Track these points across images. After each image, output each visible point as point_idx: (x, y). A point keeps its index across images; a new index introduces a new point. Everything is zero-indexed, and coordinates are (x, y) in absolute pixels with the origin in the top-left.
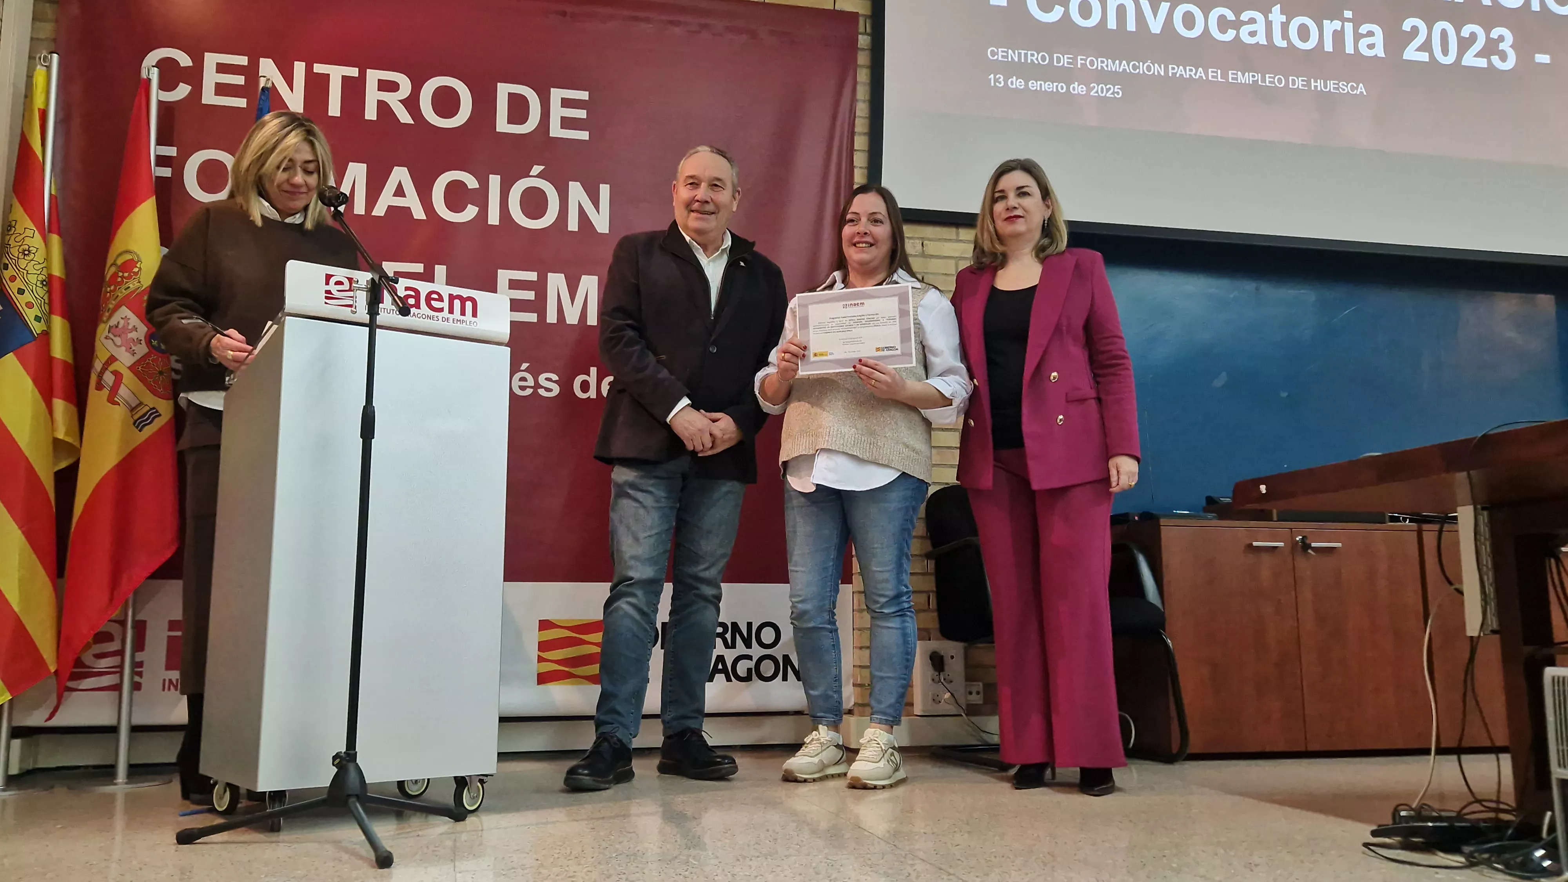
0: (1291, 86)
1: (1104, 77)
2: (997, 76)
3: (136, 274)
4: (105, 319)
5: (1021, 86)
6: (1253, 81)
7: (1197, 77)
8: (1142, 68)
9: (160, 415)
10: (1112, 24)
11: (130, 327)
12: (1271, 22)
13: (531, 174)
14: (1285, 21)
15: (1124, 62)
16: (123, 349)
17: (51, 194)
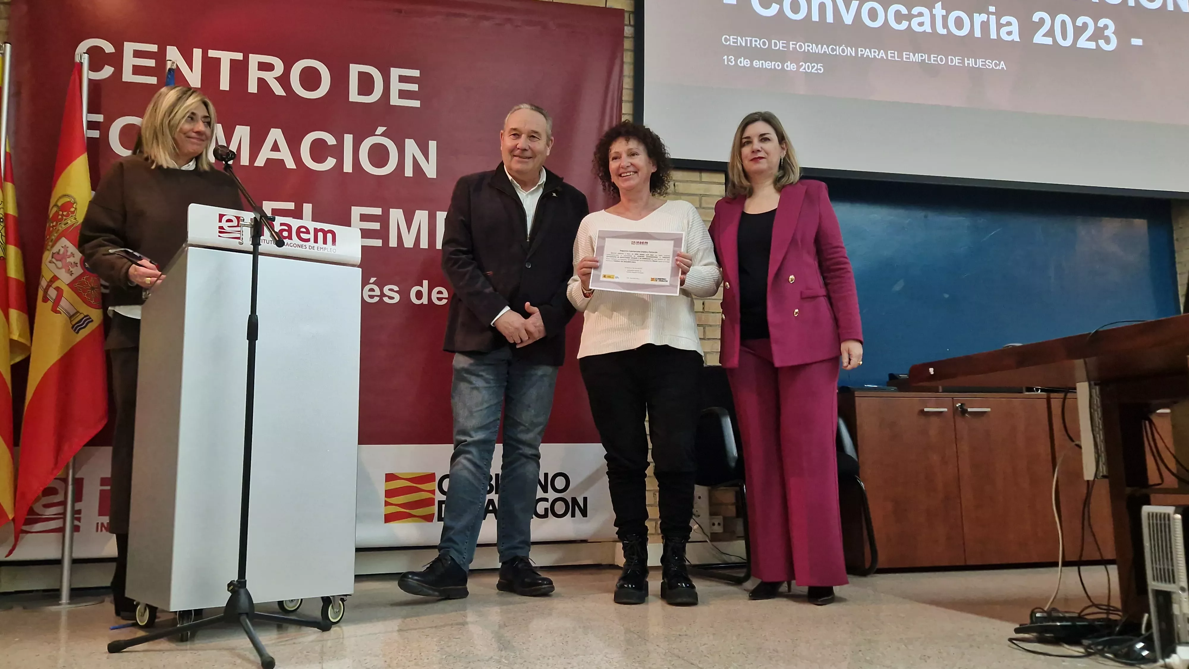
0: (950, 63)
1: (809, 57)
2: (730, 57)
3: (73, 212)
4: (49, 247)
5: (747, 64)
6: (921, 60)
7: (880, 57)
8: (839, 51)
9: (92, 321)
10: (815, 17)
11: (69, 253)
12: (935, 15)
13: (376, 133)
14: (945, 14)
15: (825, 46)
16: (64, 270)
17: (6, 152)
